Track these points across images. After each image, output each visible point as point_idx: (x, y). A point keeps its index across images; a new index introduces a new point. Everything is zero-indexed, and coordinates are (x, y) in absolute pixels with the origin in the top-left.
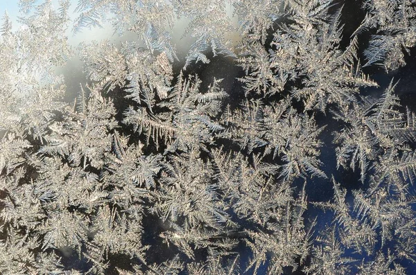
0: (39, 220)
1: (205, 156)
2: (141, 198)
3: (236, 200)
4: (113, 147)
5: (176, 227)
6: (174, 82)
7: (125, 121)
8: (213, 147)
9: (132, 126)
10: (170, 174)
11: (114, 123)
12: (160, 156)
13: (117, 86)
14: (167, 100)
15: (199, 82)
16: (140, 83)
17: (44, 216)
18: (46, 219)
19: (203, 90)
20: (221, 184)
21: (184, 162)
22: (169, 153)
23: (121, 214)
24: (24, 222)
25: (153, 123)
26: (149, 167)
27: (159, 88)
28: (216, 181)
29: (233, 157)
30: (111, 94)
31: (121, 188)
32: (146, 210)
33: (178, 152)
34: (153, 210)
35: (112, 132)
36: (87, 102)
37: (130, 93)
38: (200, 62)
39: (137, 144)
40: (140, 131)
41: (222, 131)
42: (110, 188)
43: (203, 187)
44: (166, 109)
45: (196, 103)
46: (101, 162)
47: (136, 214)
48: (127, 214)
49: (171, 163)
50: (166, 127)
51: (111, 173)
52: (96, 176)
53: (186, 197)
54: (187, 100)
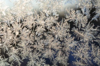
0: (43, 50)
1: (90, 45)
2: (70, 51)
3: (94, 58)
4: (67, 36)
5: (77, 61)
6: (87, 24)
7: (72, 30)
8: (93, 43)
9: (73, 32)
10: (79, 47)
11: (69, 30)
12: (78, 42)
13: (72, 21)
14: (84, 28)
15: (94, 25)
16: (78, 22)
17: (44, 49)
18: (44, 50)
19: (94, 28)
20: (92, 53)
21: (84, 44)
22: (81, 42)
23: (64, 54)
24: (39, 49)
25: (79, 33)
26: (74, 43)
27: (83, 24)
28: (91, 52)
29: (97, 47)
30: (70, 23)
31: (66, 47)
32: (71, 54)
33: (83, 42)
34: (72, 55)
35: (67, 32)
36: (63, 23)
37: (75, 24)
38: (96, 20)
39: (73, 37)
40: (75, 34)
41: (96, 40)
42: (63, 47)
43: (87, 52)
44: (83, 30)
45: (91, 31)
46: (63, 39)
47: (68, 55)
48: (66, 54)
49: (80, 44)
50: (82, 35)
51: (64, 43)
52: (60, 42)
53: (82, 54)
54: (89, 29)
